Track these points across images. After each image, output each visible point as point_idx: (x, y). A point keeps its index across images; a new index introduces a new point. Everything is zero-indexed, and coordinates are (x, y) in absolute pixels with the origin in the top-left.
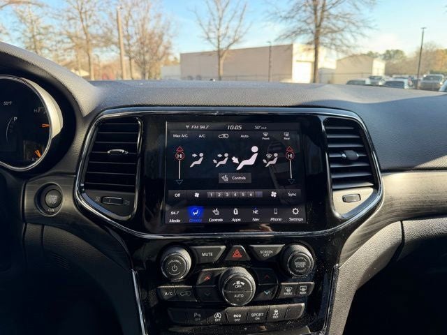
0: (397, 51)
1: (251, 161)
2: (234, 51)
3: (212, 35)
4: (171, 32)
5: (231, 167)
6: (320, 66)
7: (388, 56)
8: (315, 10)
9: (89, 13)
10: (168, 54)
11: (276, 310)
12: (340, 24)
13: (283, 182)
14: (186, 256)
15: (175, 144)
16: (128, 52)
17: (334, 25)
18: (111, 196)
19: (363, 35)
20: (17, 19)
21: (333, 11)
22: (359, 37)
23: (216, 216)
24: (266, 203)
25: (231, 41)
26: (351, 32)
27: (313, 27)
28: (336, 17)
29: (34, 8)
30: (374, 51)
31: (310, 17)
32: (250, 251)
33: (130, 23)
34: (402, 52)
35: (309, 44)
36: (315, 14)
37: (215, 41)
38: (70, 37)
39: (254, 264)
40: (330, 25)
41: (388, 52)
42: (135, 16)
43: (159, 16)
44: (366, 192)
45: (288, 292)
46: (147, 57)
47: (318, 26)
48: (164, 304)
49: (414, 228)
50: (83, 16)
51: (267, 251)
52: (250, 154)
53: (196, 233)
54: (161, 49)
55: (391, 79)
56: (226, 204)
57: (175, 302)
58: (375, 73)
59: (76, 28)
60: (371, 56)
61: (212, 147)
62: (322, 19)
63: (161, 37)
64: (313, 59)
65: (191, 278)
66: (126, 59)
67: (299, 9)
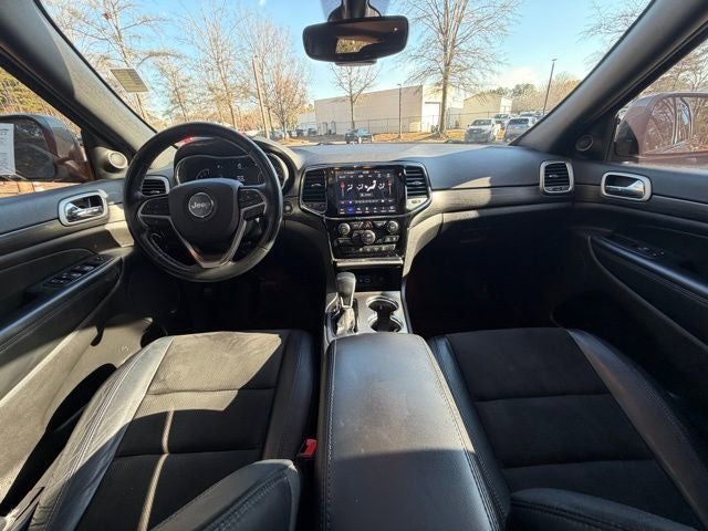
0: (527, 86)
1: (373, 187)
2: (366, 95)
3: (344, 80)
4: (304, 78)
5: (364, 191)
6: (448, 105)
7: (518, 91)
8: (445, 46)
9: (225, 63)
10: (304, 102)
11: (384, 248)
12: (470, 61)
13: (387, 195)
14: (348, 226)
15: (340, 181)
16: (266, 102)
17: (463, 61)
18: (315, 204)
19: (492, 72)
20: (158, 72)
21: (462, 46)
22: (488, 74)
23: (359, 210)
24: (380, 205)
25: (363, 85)
26: (480, 68)
27: (442, 66)
28: (466, 53)
29: (172, 59)
30: (504, 87)
31: (440, 55)
32: (373, 224)
33: (265, 71)
34: (532, 86)
35: (438, 84)
36: (445, 50)
37: (347, 86)
38: (211, 89)
39: (374, 228)
40: (459, 63)
41: (518, 86)
42: (269, 63)
43: (293, 62)
44: (423, 199)
45: (388, 240)
46: (284, 107)
47: (447, 65)
48: (340, 245)
49: (448, 217)
50: (221, 66)
51: (379, 224)
52: (372, 184)
53: (350, 218)
54: (297, 97)
55: (518, 117)
56: (363, 206)
57: (345, 244)
58: (502, 112)
59: (215, 79)
60: (500, 92)
61: (356, 181)
62: (451, 56)
63: (296, 85)
64: (441, 101)
65: (350, 235)
66: (265, 109)
67: (429, 45)
